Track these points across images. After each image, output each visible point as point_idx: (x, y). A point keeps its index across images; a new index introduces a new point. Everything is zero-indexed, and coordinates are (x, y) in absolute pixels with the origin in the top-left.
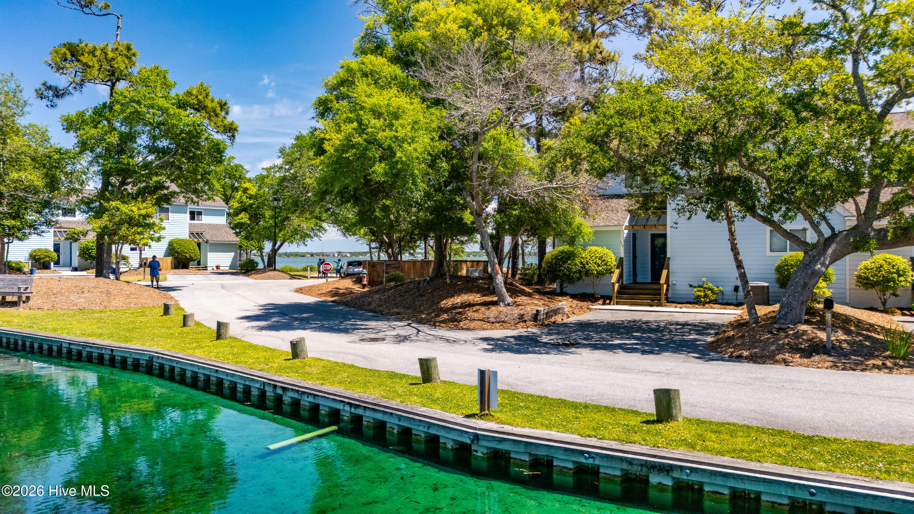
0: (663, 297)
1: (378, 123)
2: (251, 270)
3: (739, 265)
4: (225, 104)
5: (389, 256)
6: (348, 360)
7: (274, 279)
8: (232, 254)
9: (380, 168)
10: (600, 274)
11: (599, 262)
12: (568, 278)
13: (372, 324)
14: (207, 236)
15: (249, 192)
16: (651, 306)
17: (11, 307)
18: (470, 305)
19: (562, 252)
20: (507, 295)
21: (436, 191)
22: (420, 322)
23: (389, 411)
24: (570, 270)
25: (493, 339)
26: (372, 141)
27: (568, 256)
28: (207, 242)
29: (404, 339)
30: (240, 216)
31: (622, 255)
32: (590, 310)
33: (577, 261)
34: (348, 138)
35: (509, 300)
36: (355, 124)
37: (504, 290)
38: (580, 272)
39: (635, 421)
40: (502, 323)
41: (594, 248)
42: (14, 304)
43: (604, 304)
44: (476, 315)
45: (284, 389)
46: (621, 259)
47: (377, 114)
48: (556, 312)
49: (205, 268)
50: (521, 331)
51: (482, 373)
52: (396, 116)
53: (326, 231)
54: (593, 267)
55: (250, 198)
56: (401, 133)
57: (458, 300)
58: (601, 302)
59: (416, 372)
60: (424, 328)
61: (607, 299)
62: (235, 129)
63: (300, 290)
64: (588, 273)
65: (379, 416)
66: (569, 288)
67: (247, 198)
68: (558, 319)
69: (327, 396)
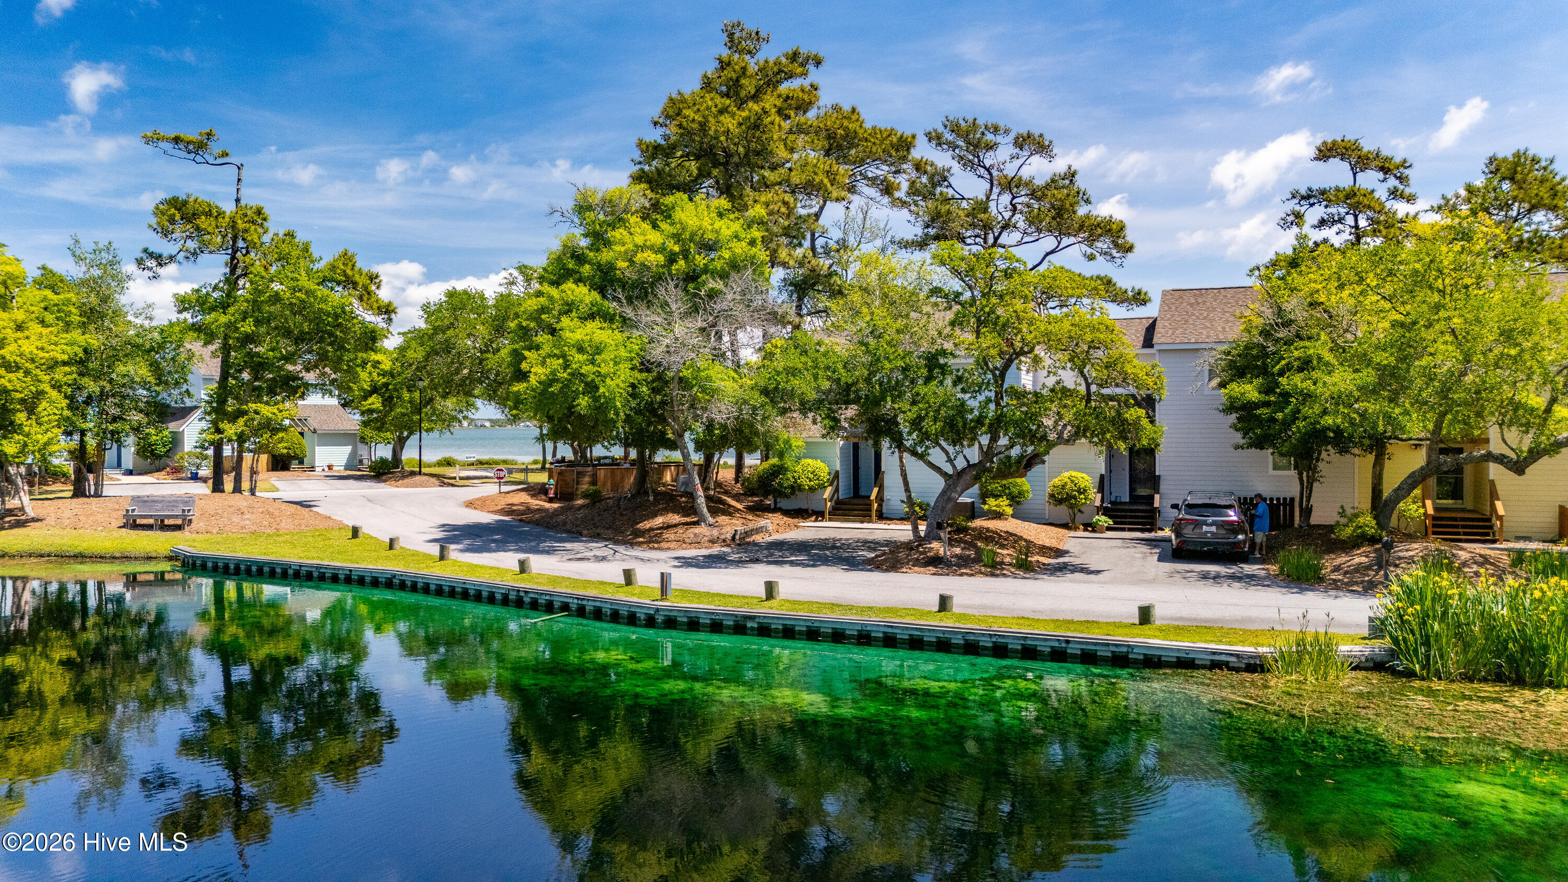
0: (874, 514)
1: (580, 357)
2: (385, 474)
3: (907, 490)
4: (377, 277)
5: (575, 453)
6: (566, 575)
7: (422, 486)
8: (348, 449)
9: (583, 402)
10: (812, 489)
11: (811, 476)
12: (779, 493)
13: (568, 545)
14: (313, 423)
15: (382, 366)
16: (862, 522)
17: (174, 530)
18: (669, 527)
19: (774, 466)
20: (708, 515)
21: (636, 413)
22: (617, 542)
23: (604, 601)
24: (780, 484)
25: (684, 558)
26: (577, 374)
27: (779, 470)
28: (315, 431)
29: (604, 559)
30: (370, 400)
31: (838, 468)
32: (797, 527)
33: (789, 475)
34: (553, 373)
35: (711, 520)
36: (561, 361)
37: (705, 510)
38: (792, 487)
39: (755, 601)
40: (697, 543)
41: (809, 461)
42: (178, 528)
43: (816, 520)
44: (672, 537)
45: (526, 592)
46: (837, 472)
47: (581, 350)
48: (758, 531)
49: (312, 468)
50: (716, 550)
51: (662, 574)
52: (598, 350)
53: (477, 409)
54: (805, 482)
55: (384, 375)
56: (604, 370)
57: (659, 521)
58: (813, 518)
59: (621, 580)
60: (621, 549)
61: (819, 515)
62: (394, 311)
63: (470, 504)
64: (800, 488)
65: (598, 604)
66: (784, 504)
67: (379, 374)
68: (758, 538)
69: (560, 595)
